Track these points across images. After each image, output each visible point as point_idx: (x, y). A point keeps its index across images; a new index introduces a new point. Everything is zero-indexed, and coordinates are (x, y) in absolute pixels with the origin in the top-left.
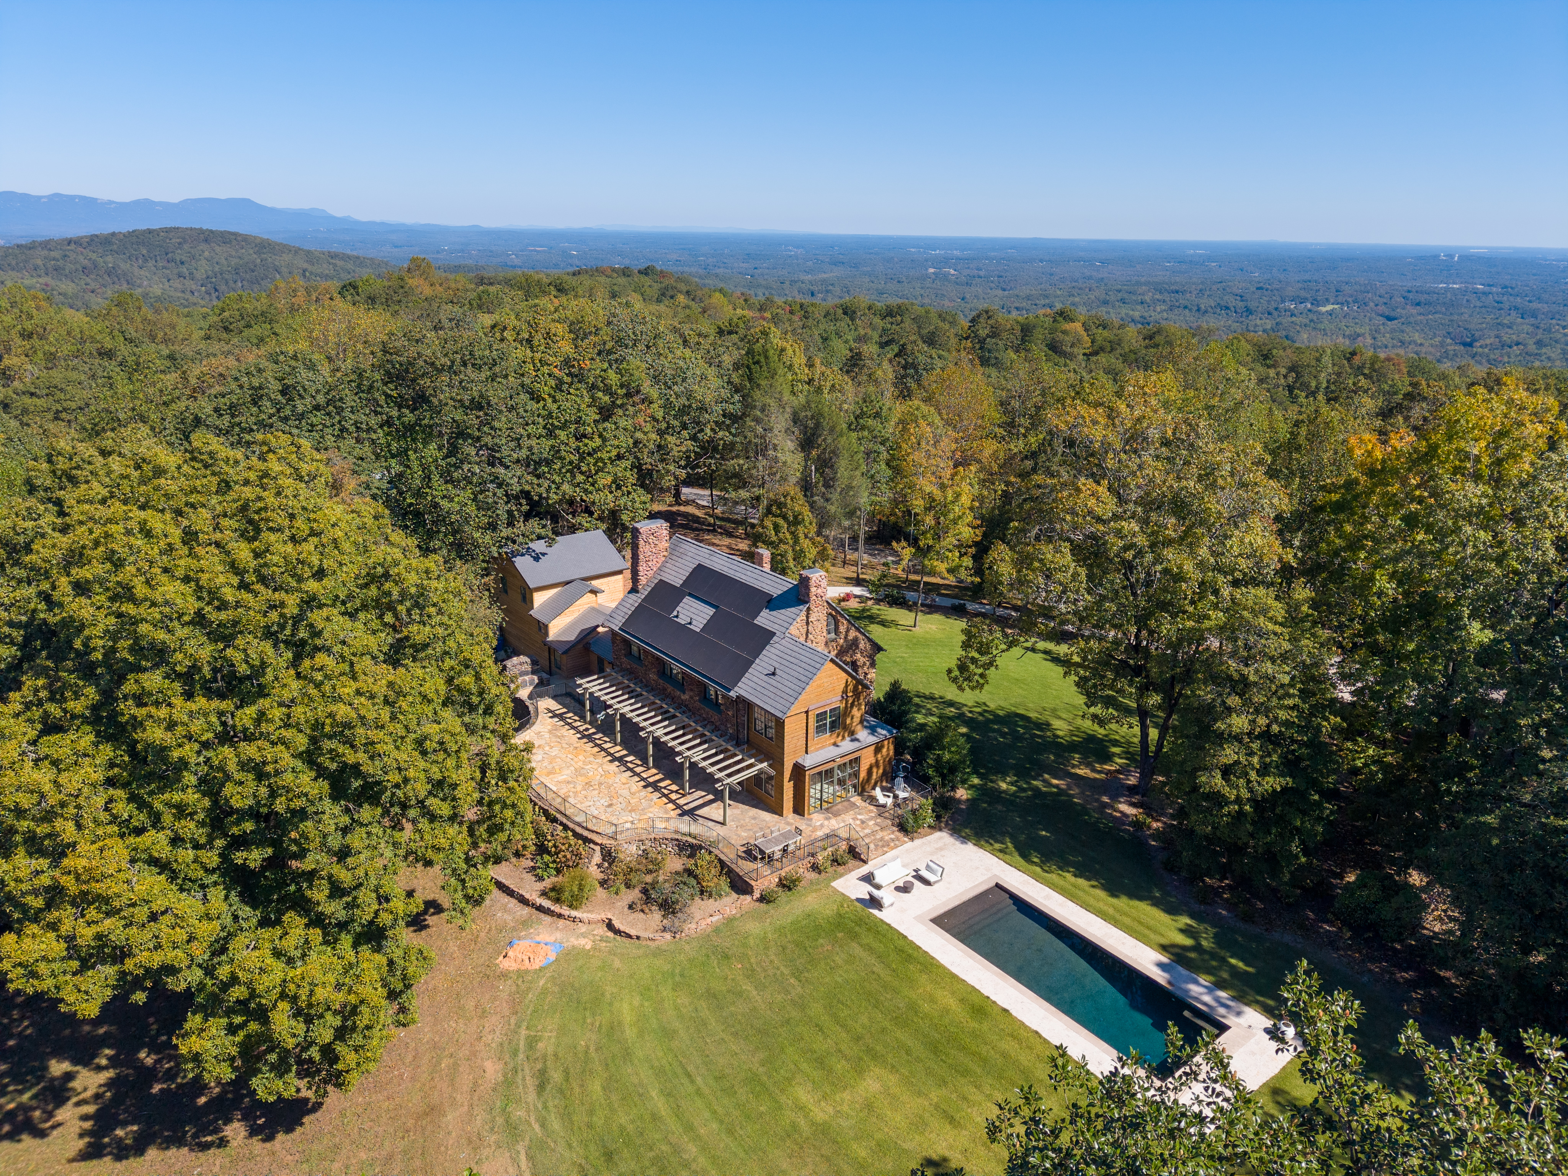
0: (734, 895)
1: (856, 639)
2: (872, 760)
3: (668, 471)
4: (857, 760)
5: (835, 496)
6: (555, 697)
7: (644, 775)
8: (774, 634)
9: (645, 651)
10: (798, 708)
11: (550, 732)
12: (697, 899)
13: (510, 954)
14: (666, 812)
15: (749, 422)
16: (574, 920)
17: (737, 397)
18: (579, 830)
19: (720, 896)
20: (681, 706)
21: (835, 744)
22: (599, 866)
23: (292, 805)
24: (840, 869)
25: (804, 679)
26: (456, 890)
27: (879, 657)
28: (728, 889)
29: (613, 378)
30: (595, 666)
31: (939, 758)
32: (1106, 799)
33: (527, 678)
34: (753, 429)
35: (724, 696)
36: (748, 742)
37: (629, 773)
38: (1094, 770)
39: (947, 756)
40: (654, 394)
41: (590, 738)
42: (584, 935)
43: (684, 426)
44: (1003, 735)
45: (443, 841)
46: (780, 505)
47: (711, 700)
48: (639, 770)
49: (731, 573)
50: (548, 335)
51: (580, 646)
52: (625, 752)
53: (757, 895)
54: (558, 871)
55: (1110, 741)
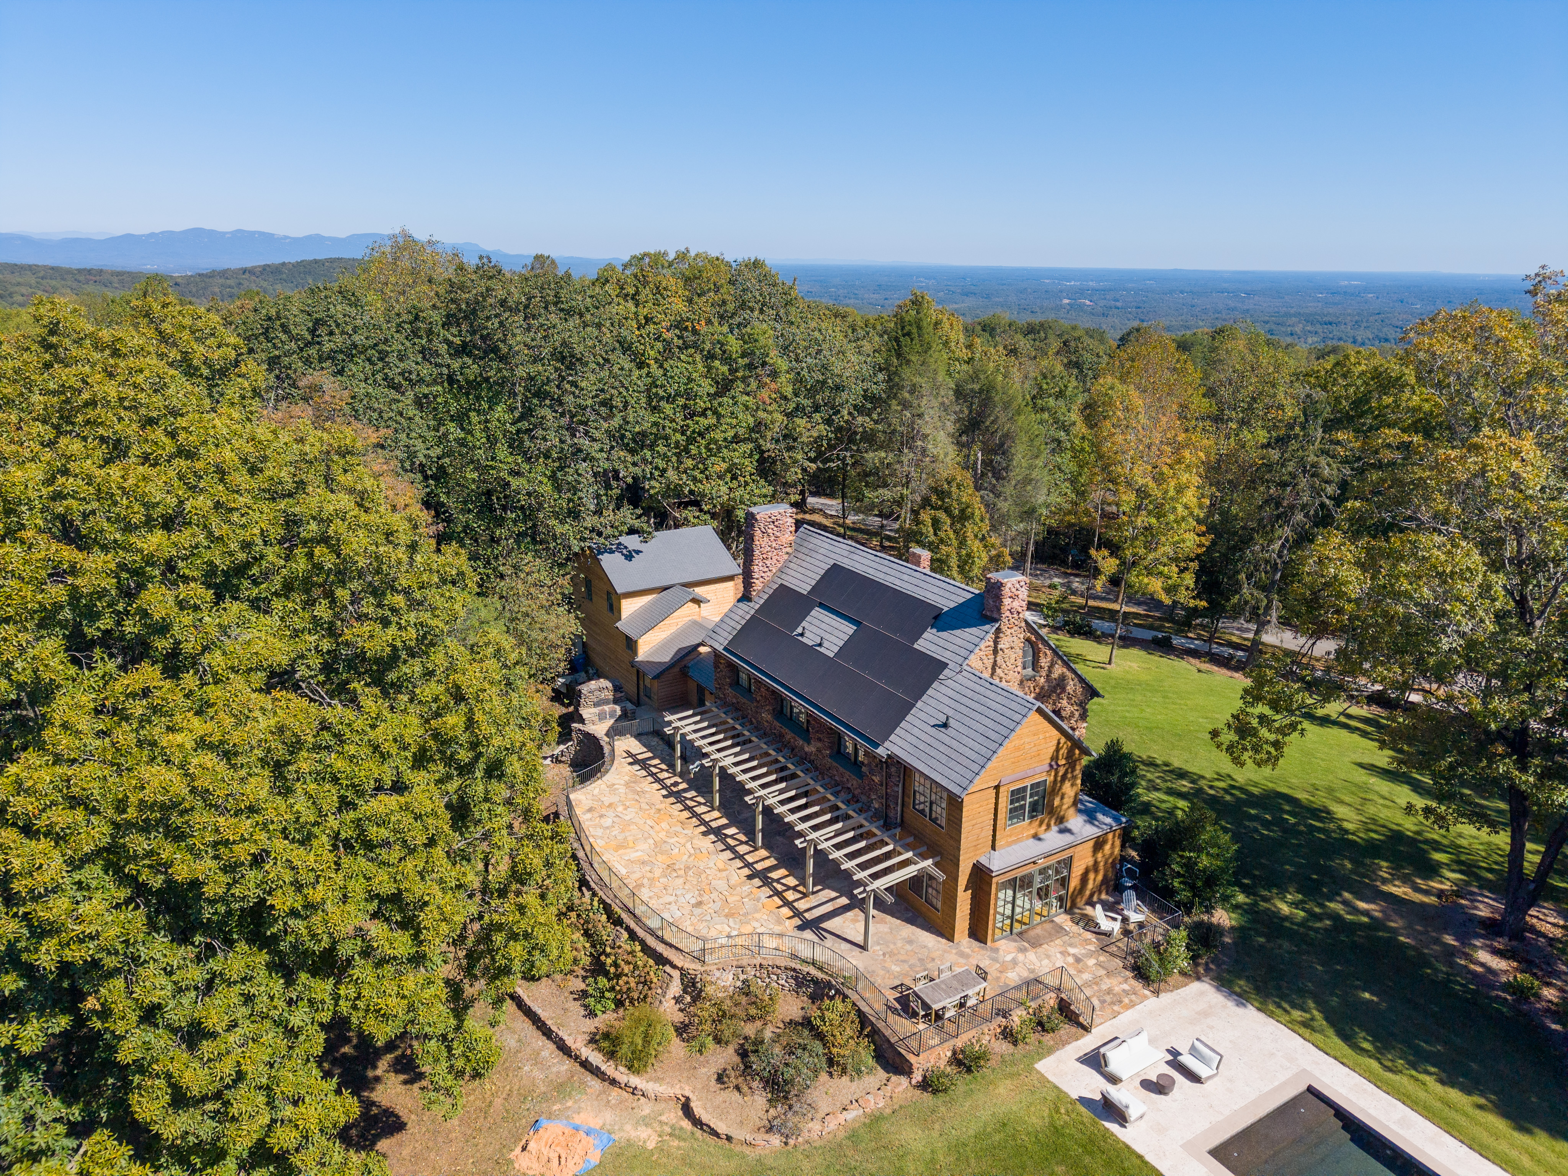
0: (882, 1074)
1: (1063, 678)
2: (1090, 861)
3: (795, 462)
4: (1068, 863)
5: (1008, 489)
6: (638, 736)
7: (750, 859)
8: (944, 665)
9: (759, 682)
10: (985, 781)
11: (627, 784)
12: (824, 1077)
13: (532, 1146)
14: (779, 922)
15: (895, 406)
16: (634, 1091)
17: (881, 376)
18: (651, 942)
19: (859, 1072)
20: (803, 760)
21: (1036, 837)
22: (678, 1000)
23: (68, 955)
24: (1048, 1038)
25: (994, 736)
26: (437, 1060)
27: (1094, 705)
28: (871, 1062)
29: (734, 345)
30: (694, 698)
31: (1189, 865)
32: (1449, 940)
33: (607, 708)
34: (898, 417)
35: (866, 754)
36: (902, 824)
37: (728, 854)
38: (1417, 889)
39: (1204, 861)
40: (783, 364)
41: (678, 796)
42: (646, 1121)
43: (817, 408)
44: (1267, 824)
45: (393, 1001)
46: (942, 494)
47: (846, 756)
48: (742, 849)
49: (879, 577)
50: (658, 290)
51: (676, 670)
52: (724, 821)
53: (917, 1077)
54: (619, 1004)
55: (1427, 841)
